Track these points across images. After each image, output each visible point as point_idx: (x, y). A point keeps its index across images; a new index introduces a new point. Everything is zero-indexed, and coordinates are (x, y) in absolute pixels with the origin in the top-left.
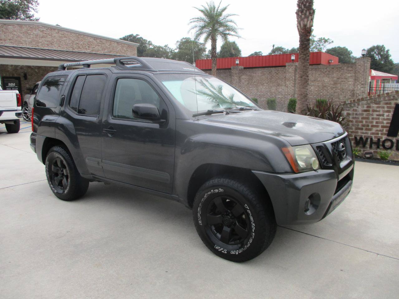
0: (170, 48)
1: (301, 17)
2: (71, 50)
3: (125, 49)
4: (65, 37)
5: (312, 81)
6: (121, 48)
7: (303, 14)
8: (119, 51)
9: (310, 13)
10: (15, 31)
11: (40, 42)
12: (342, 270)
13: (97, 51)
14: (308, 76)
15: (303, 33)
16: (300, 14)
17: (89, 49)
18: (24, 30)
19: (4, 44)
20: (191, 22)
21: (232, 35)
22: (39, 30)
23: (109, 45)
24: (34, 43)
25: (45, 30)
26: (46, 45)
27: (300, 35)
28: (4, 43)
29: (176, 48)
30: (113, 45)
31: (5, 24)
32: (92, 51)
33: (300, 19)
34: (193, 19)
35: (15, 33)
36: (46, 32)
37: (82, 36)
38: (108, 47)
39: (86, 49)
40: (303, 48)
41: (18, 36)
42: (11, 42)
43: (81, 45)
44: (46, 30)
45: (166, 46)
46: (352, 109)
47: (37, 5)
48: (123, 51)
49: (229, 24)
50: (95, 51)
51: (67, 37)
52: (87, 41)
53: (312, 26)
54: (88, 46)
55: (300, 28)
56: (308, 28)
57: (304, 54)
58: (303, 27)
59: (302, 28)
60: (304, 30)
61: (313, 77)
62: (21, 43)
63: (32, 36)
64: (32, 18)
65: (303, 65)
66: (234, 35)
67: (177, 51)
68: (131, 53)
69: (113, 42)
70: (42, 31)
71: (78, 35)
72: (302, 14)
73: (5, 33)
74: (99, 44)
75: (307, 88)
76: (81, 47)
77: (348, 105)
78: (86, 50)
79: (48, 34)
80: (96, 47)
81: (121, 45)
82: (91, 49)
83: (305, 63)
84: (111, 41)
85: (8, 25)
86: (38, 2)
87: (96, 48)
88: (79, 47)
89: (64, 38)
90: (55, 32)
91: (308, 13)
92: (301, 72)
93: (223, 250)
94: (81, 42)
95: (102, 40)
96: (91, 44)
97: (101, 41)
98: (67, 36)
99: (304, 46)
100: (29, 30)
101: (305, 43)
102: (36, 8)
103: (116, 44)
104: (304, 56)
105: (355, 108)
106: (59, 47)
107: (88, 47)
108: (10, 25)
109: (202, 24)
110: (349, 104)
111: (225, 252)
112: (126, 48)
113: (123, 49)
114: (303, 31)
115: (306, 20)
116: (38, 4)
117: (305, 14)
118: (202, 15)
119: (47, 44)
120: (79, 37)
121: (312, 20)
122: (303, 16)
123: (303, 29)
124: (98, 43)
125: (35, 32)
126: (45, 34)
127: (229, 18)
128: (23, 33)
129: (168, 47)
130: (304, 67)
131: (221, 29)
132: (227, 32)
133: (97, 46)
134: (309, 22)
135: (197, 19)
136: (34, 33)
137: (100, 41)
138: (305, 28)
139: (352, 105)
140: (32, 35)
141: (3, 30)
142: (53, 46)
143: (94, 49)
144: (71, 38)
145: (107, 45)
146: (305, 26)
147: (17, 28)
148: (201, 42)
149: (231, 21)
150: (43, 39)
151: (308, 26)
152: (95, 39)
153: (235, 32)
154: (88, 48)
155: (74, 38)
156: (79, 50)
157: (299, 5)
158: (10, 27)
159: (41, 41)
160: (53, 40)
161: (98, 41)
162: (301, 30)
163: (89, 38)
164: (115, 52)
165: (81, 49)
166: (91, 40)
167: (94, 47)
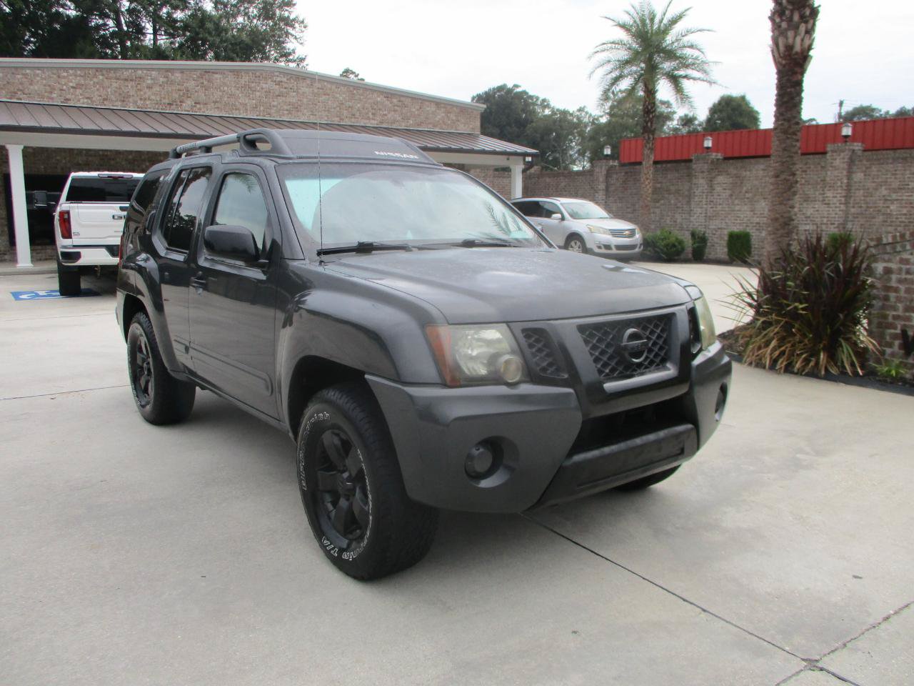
0: (591, 115)
1: (780, 26)
2: (336, 120)
3: (452, 116)
4: (325, 95)
5: (894, 189)
6: (443, 115)
7: (784, 18)
8: (441, 122)
9: (802, 17)
10: (225, 84)
11: (274, 106)
13: (391, 123)
14: (794, 175)
15: (784, 66)
16: (778, 20)
17: (374, 120)
18: (242, 81)
19: (204, 112)
20: (596, 52)
21: (694, 79)
22: (272, 81)
23: (418, 110)
24: (262, 108)
25: (285, 80)
26: (286, 112)
27: (780, 73)
28: (203, 110)
30: (428, 109)
31: (207, 72)
33: (777, 33)
34: (604, 44)
35: (226, 88)
36: (286, 85)
37: (361, 91)
38: (416, 112)
40: (786, 102)
41: (231, 95)
42: (218, 108)
43: (358, 110)
44: (287, 80)
45: (580, 110)
46: (898, 258)
47: (303, 29)
48: (449, 122)
49: (688, 52)
50: (388, 123)
51: (329, 95)
52: (370, 101)
53: (810, 48)
54: (374, 111)
55: (776, 55)
56: (797, 53)
57: (784, 120)
58: (785, 52)
59: (782, 55)
60: (785, 60)
61: (896, 178)
62: (236, 110)
63: (258, 94)
64: (291, 57)
65: (784, 145)
66: (699, 79)
68: (467, 126)
69: (427, 103)
70: (279, 83)
71: (352, 89)
72: (782, 20)
73: (206, 90)
74: (396, 107)
76: (357, 114)
78: (368, 121)
79: (291, 89)
80: (389, 113)
81: (446, 108)
82: (379, 118)
83: (788, 141)
84: (424, 100)
85: (213, 73)
86: (305, 22)
87: (389, 116)
88: (354, 115)
89: (324, 97)
90: (304, 84)
91: (796, 17)
92: (777, 164)
93: (333, 549)
94: (359, 103)
95: (402, 99)
96: (381, 107)
97: (402, 101)
98: (328, 92)
99: (785, 99)
100: (253, 82)
101: (789, 90)
102: (301, 35)
103: (433, 108)
106: (312, 115)
107: (373, 114)
108: (217, 73)
109: (623, 54)
111: (334, 552)
112: (455, 116)
113: (448, 117)
114: (784, 62)
115: (790, 34)
116: (305, 27)
117: (790, 20)
118: (623, 36)
119: (287, 110)
121: (810, 32)
122: (784, 25)
123: (784, 57)
124: (394, 106)
125: (264, 86)
126: (285, 88)
127: (686, 40)
128: (242, 87)
129: (587, 113)
131: (667, 66)
132: (682, 72)
133: (393, 113)
134: (798, 39)
135: (610, 45)
136: (262, 88)
137: (399, 101)
138: (790, 55)
140: (259, 91)
141: (203, 83)
142: (299, 113)
143: (385, 118)
144: (338, 95)
145: (414, 110)
146: (789, 48)
147: (231, 77)
149: (691, 47)
150: (281, 99)
151: (798, 48)
152: (388, 97)
154: (371, 116)
155: (344, 96)
156: (353, 120)
158: (216, 76)
159: (275, 103)
160: (301, 100)
161: (396, 100)
162: (780, 60)
163: (375, 95)
164: (430, 123)
165: (358, 118)
166: (379, 99)
167: (386, 115)
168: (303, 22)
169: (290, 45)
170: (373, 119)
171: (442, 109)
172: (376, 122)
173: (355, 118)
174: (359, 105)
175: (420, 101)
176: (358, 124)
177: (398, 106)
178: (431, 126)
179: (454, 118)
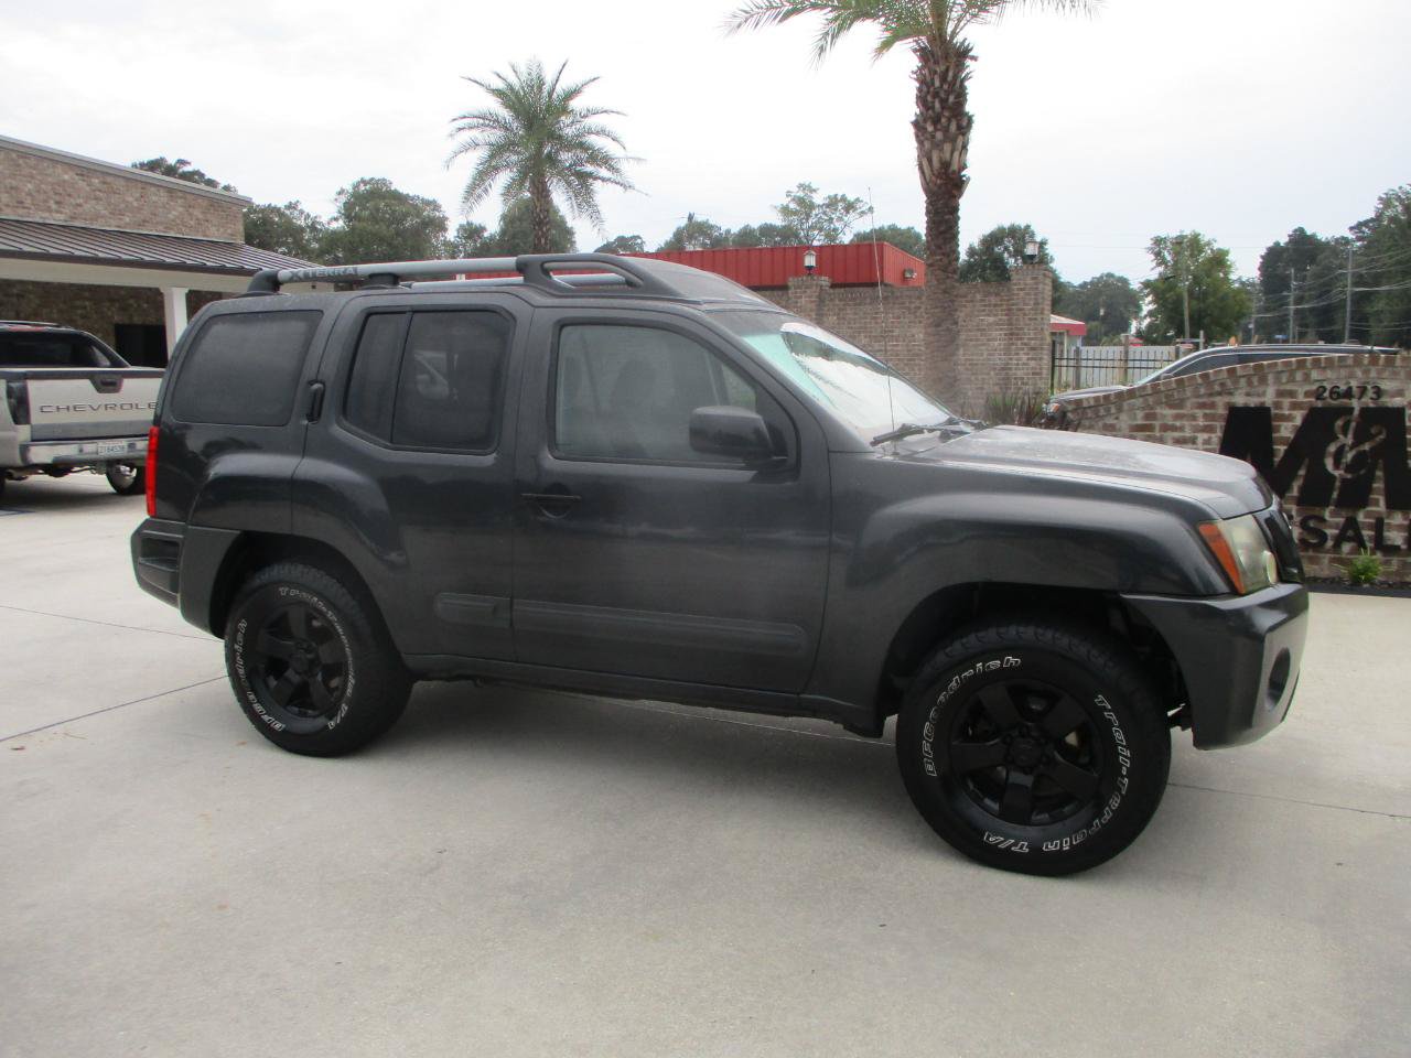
0: (308, 215)
1: (933, 137)
3: (197, 213)
6: (181, 209)
7: (939, 127)
8: (178, 221)
9: (960, 127)
12: (1339, 864)
13: (91, 219)
14: (956, 323)
15: (940, 187)
16: (930, 128)
17: (61, 213)
20: (460, 129)
21: (603, 180)
23: (136, 200)
27: (928, 190)
29: (336, 215)
30: (154, 198)
32: (72, 218)
33: (927, 145)
34: (465, 117)
37: (32, 162)
38: (135, 204)
39: (49, 210)
40: (941, 233)
43: (28, 195)
45: (291, 206)
46: (1100, 424)
48: (192, 223)
49: (596, 141)
50: (85, 219)
52: (50, 179)
53: (964, 167)
54: (57, 198)
55: (927, 171)
56: (954, 171)
57: (943, 254)
58: (941, 168)
59: (935, 172)
60: (941, 178)
65: (943, 287)
66: (609, 180)
67: (339, 225)
68: (222, 230)
69: (153, 189)
71: (14, 155)
72: (936, 129)
74: (98, 193)
75: (955, 358)
76: (28, 201)
77: (1090, 413)
78: (47, 215)
80: (86, 202)
81: (185, 198)
82: (68, 211)
83: (948, 281)
84: (146, 183)
87: (87, 207)
88: (22, 202)
91: (953, 127)
92: (936, 310)
93: (1015, 845)
94: (30, 182)
95: (109, 179)
96: (69, 190)
97: (109, 184)
99: (942, 229)
101: (947, 217)
103: (163, 197)
104: (946, 261)
105: (1110, 421)
107: (57, 203)
109: (495, 136)
110: (1090, 407)
111: (1021, 848)
112: (203, 213)
113: (190, 214)
114: (939, 181)
115: (947, 147)
117: (946, 130)
118: (494, 106)
120: (19, 165)
121: (964, 147)
122: (939, 135)
123: (939, 176)
124: (94, 191)
127: (592, 122)
129: (302, 212)
130: (945, 292)
131: (566, 157)
132: (589, 168)
133: (94, 202)
134: (956, 154)
135: (481, 121)
137: (104, 183)
138: (945, 173)
139: (1102, 412)
143: (80, 210)
145: (130, 199)
146: (946, 165)
148: (426, 198)
149: (601, 132)
151: (955, 167)
152: (82, 175)
153: (612, 168)
154: (54, 207)
156: (21, 211)
157: (922, 100)
161: (97, 181)
162: (934, 178)
163: (59, 169)
164: (162, 223)
165: (29, 209)
166: (66, 177)
167: (80, 205)
170: (57, 212)
171: (179, 201)
172: (62, 217)
173: (24, 208)
174: (29, 186)
175: (140, 185)
176: (30, 220)
177: (100, 191)
178: (161, 228)
179: (201, 216)
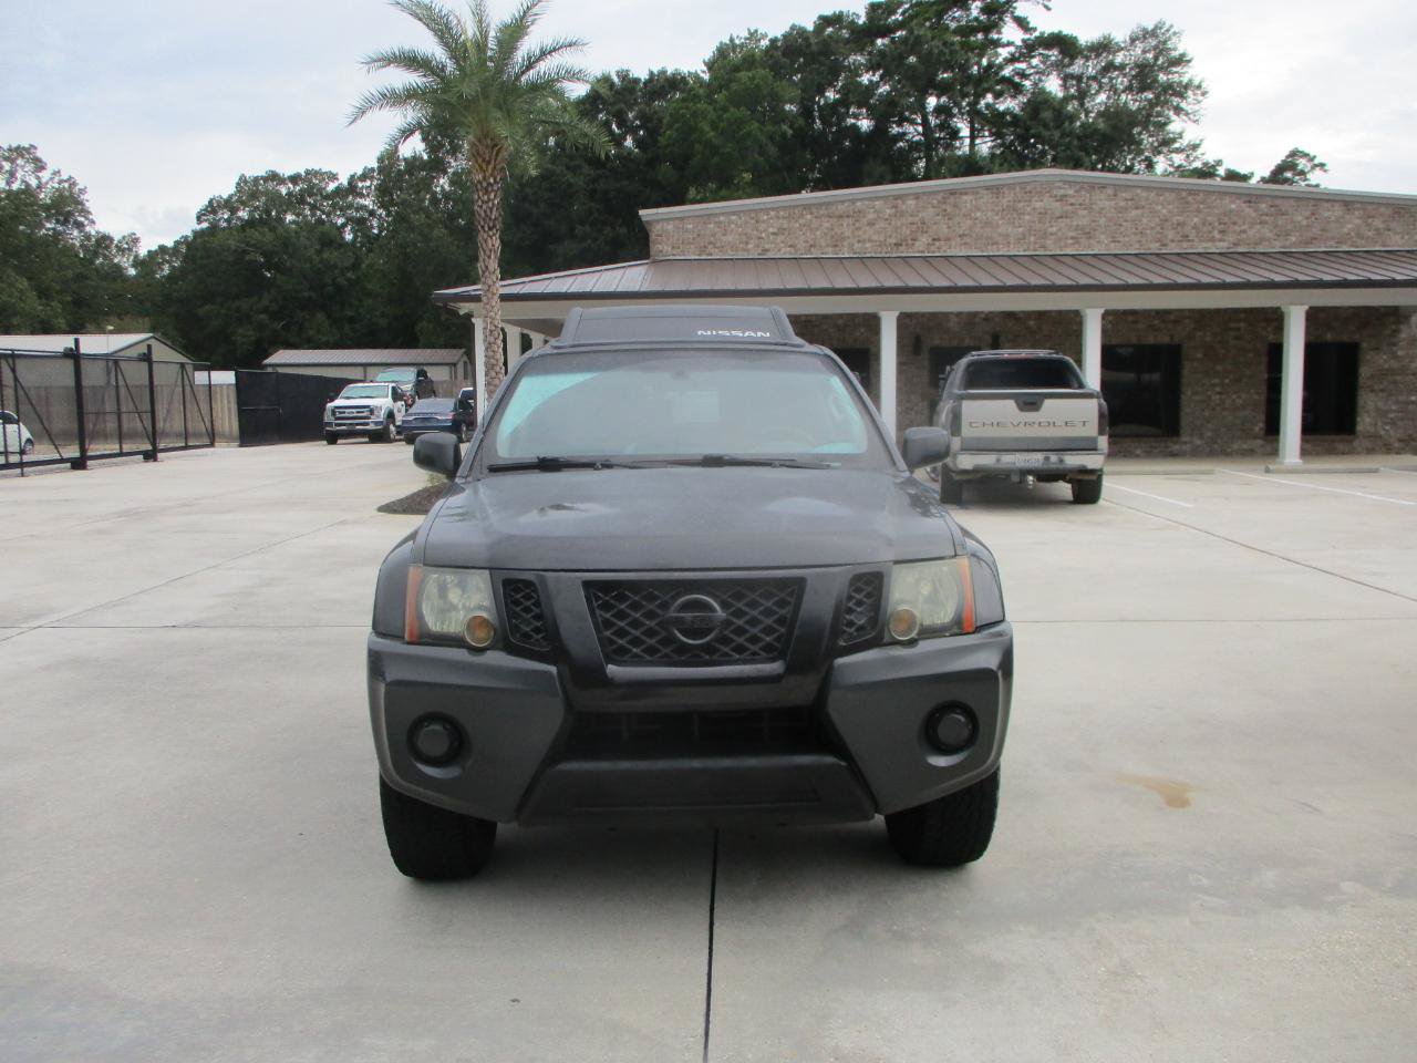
2: (1154, 247)
3: (1378, 223)
4: (1137, 208)
6: (1357, 221)
8: (1353, 234)
10: (978, 209)
11: (1051, 234)
13: (1254, 244)
17: (1224, 241)
18: (1005, 202)
19: (945, 251)
22: (1051, 196)
23: (1307, 218)
24: (1032, 239)
25: (1071, 192)
26: (1070, 241)
28: (944, 248)
30: (1327, 214)
31: (952, 193)
32: (1234, 244)
35: (978, 214)
36: (1073, 201)
37: (1201, 197)
38: (1304, 222)
39: (1213, 240)
41: (987, 223)
42: (965, 244)
43: (1194, 228)
44: (1076, 191)
47: (1200, 98)
48: (1370, 234)
51: (1143, 207)
52: (1216, 211)
54: (1223, 227)
62: (993, 244)
63: (1027, 217)
68: (1406, 237)
69: (1326, 205)
70: (1062, 199)
71: (1184, 194)
73: (949, 219)
74: (1264, 217)
76: (1192, 235)
78: (1209, 244)
79: (1081, 205)
80: (1250, 228)
82: (1231, 238)
85: (961, 194)
87: (1251, 232)
88: (1187, 236)
89: (1134, 213)
90: (1103, 197)
94: (1196, 216)
95: (1278, 202)
96: (1235, 219)
97: (1277, 206)
98: (1143, 203)
100: (1020, 201)
102: (1196, 107)
103: (1338, 211)
106: (1115, 242)
107: (1222, 232)
108: (966, 194)
112: (1384, 222)
113: (1368, 225)
116: (1203, 94)
119: (1072, 238)
120: (1187, 203)
125: (1038, 205)
126: (1072, 204)
128: (1003, 210)
133: (1258, 227)
136: (1034, 209)
140: (1029, 214)
141: (945, 210)
142: (1092, 241)
143: (1244, 236)
144: (1160, 207)
145: (1300, 218)
147: (986, 198)
150: (1062, 223)
152: (1250, 202)
154: (1217, 236)
155: (1170, 207)
156: (1185, 245)
158: (965, 198)
159: (1054, 229)
160: (1093, 221)
161: (1264, 205)
163: (1227, 200)
164: (1333, 238)
165: (1193, 241)
166: (1233, 206)
167: (1244, 231)
168: (1199, 87)
169: (1176, 125)
170: (1220, 240)
171: (1357, 213)
172: (1225, 244)
173: (1189, 241)
174: (1196, 220)
175: (1312, 203)
176: (1194, 251)
177: (1267, 215)
178: (1332, 243)
179: (1381, 226)
